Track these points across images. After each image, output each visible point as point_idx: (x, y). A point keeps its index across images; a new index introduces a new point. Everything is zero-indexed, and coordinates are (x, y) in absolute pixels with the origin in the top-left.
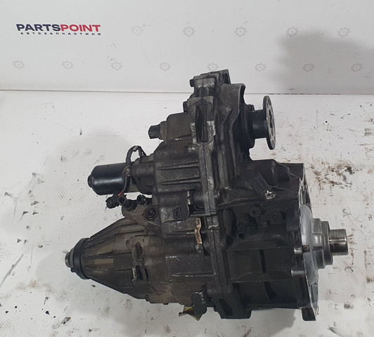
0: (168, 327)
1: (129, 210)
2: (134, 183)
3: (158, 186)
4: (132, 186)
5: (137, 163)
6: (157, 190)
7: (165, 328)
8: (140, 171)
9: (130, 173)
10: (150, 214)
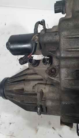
0: (50, 122)
1: (35, 67)
2: (41, 48)
3: (62, 52)
4: (38, 51)
5: (43, 32)
6: (60, 54)
7: (48, 123)
8: (47, 38)
9: (39, 40)
10: (51, 72)
